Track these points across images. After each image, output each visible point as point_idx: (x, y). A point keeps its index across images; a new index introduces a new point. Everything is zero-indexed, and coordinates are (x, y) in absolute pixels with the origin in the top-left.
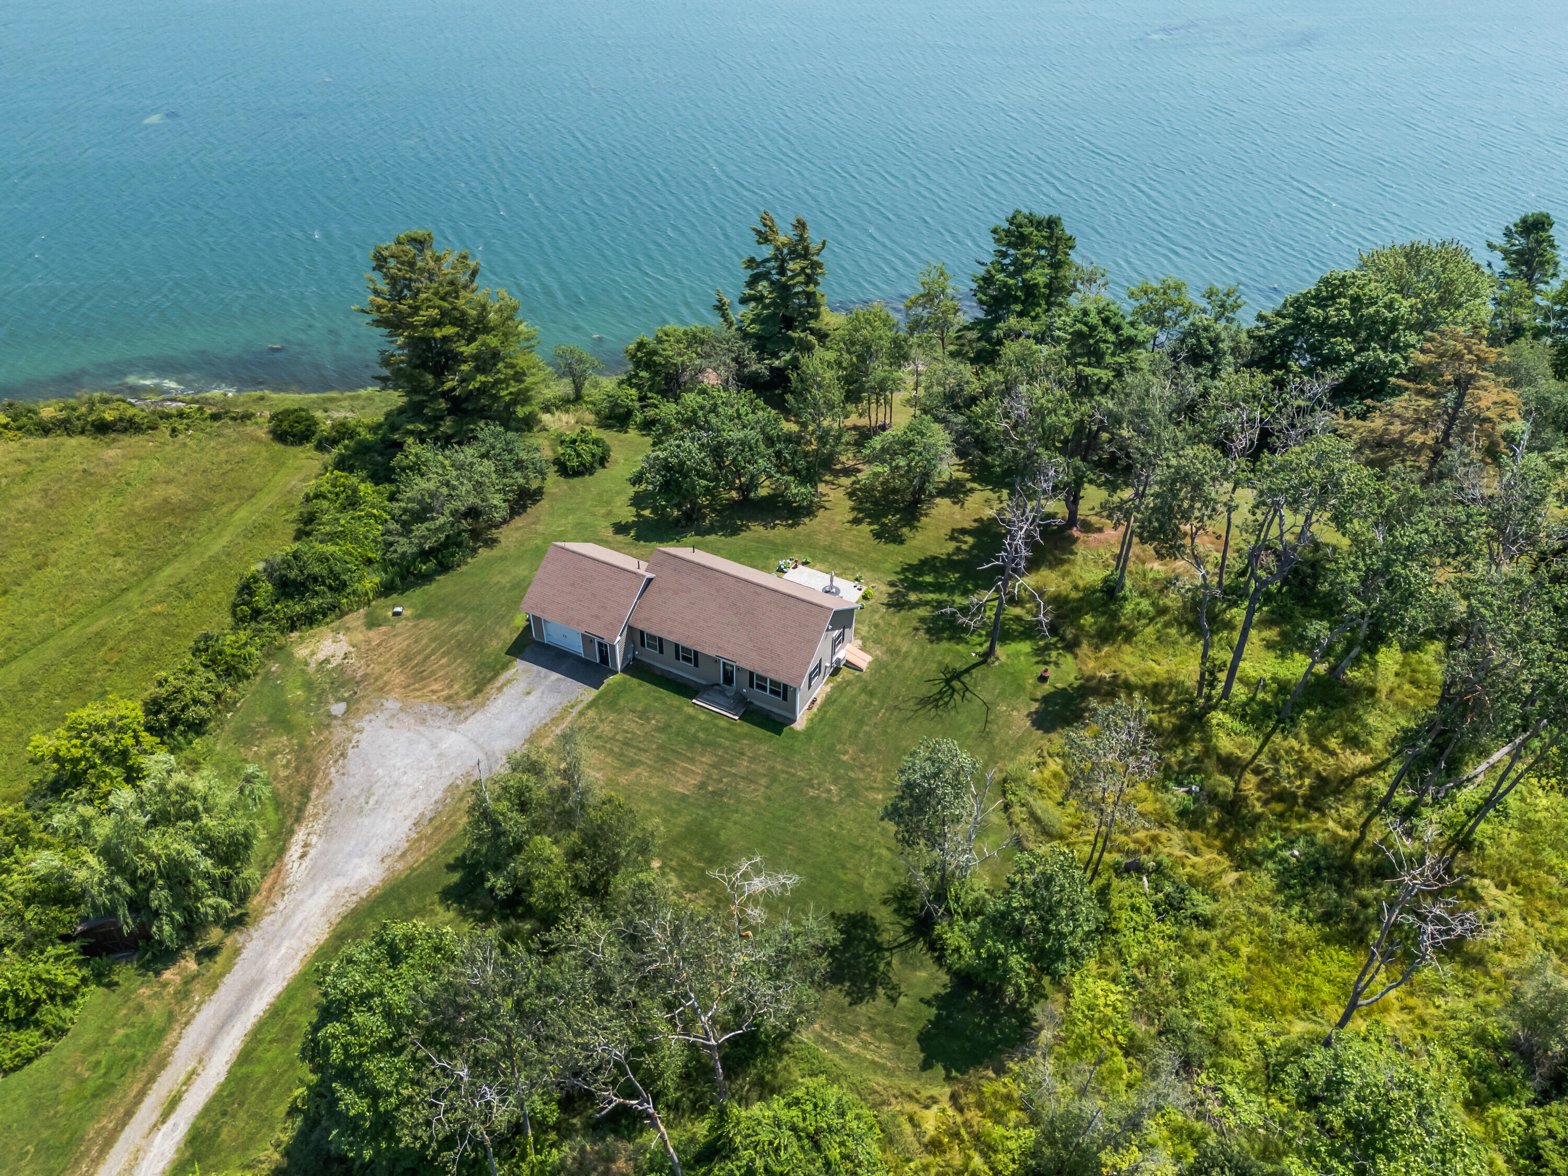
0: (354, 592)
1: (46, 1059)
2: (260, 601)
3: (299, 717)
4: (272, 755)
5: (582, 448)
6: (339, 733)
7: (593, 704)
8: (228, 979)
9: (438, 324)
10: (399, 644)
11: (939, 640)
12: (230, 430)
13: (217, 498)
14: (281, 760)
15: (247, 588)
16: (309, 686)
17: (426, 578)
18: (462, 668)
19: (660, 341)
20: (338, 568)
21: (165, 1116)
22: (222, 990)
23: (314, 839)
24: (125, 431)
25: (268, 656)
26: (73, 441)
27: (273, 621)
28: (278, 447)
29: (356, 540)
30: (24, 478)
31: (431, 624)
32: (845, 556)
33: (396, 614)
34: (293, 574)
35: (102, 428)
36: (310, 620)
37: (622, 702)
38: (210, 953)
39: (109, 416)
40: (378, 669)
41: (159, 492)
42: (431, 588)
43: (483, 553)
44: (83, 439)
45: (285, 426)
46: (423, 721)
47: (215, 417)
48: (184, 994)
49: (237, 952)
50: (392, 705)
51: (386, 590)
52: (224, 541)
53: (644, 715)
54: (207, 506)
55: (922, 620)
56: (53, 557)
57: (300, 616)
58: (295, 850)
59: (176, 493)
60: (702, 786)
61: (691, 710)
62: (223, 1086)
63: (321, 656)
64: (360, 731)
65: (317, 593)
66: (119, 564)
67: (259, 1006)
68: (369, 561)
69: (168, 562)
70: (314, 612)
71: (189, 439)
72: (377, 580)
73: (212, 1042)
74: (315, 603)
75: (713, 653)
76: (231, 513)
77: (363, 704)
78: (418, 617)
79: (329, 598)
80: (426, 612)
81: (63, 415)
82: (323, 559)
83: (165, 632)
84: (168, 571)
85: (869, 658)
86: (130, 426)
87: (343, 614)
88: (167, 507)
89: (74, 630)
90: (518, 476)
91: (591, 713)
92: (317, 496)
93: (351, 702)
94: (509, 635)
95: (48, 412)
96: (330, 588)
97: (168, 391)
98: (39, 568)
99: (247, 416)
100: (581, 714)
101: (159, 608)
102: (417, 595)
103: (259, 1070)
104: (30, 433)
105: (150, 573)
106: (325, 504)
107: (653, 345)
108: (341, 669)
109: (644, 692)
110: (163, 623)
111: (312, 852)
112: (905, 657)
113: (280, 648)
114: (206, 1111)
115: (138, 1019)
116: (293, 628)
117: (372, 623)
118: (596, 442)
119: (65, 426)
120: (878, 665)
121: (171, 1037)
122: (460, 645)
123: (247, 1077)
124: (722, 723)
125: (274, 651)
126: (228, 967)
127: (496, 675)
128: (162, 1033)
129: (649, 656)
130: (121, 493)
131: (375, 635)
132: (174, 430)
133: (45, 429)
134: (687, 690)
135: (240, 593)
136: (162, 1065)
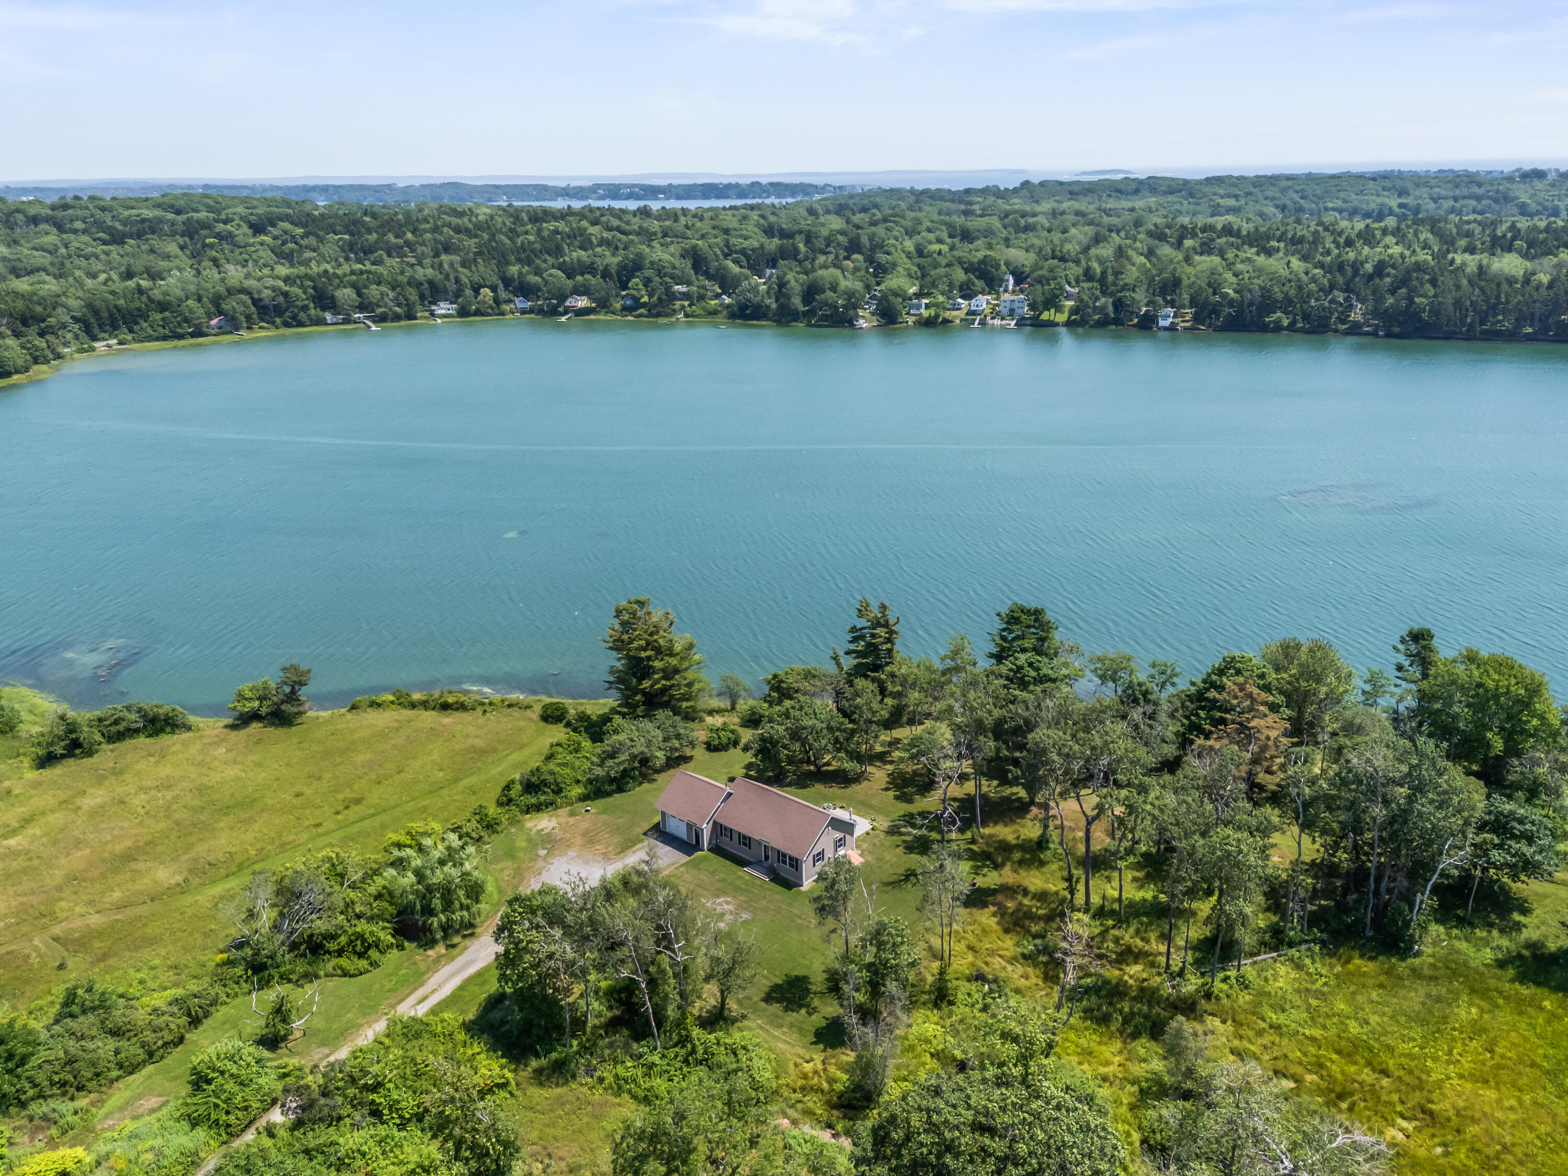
0: (566, 797)
1: (368, 975)
2: (513, 793)
3: (521, 854)
4: (502, 870)
5: (722, 733)
6: (540, 863)
7: (684, 865)
8: (459, 958)
9: (645, 650)
10: (585, 825)
11: (911, 852)
12: (516, 713)
13: (501, 747)
14: (506, 872)
15: (508, 787)
16: (529, 840)
17: (609, 794)
18: (616, 839)
19: (787, 673)
20: (559, 780)
21: (419, 1003)
22: (456, 961)
24: (457, 709)
25: (511, 824)
26: (428, 714)
27: (517, 806)
28: (543, 724)
29: (573, 768)
30: (398, 730)
31: (605, 817)
32: (871, 807)
33: (587, 811)
34: (534, 779)
35: (445, 707)
36: (538, 808)
37: (702, 865)
38: (454, 946)
39: (451, 700)
40: (569, 836)
41: (470, 742)
42: (609, 800)
43: (646, 785)
44: (433, 713)
45: (549, 712)
46: (587, 863)
47: (510, 706)
48: (438, 960)
49: (466, 948)
50: (572, 853)
51: (584, 798)
52: (500, 769)
53: (713, 873)
54: (495, 750)
55: (904, 841)
56: (407, 769)
57: (533, 805)
59: (480, 743)
61: (741, 874)
62: (448, 997)
63: (539, 827)
64: (552, 864)
65: (545, 793)
66: (441, 774)
67: (472, 970)
68: (578, 782)
69: (467, 776)
70: (541, 804)
71: (492, 716)
72: (580, 791)
73: (447, 980)
74: (543, 798)
75: (757, 838)
76: (507, 755)
77: (557, 852)
78: (599, 813)
79: (551, 797)
80: (604, 811)
81: (425, 698)
82: (552, 773)
83: (459, 809)
84: (466, 781)
85: (861, 860)
86: (461, 707)
87: (557, 808)
88: (473, 749)
89: (411, 804)
90: (676, 744)
91: (682, 869)
92: (557, 745)
93: (550, 850)
94: (646, 826)
95: (416, 696)
96: (553, 791)
97: (485, 694)
98: (398, 773)
99: (528, 707)
100: (677, 868)
101: (458, 797)
102: (601, 802)
103: (466, 994)
104: (405, 707)
105: (457, 780)
106: (561, 750)
107: (783, 677)
108: (549, 834)
109: (718, 862)
110: (458, 804)
112: (886, 863)
113: (519, 821)
114: (439, 1004)
115: (414, 967)
116: (527, 812)
117: (572, 814)
118: (732, 732)
119: (425, 705)
120: (866, 864)
121: (428, 975)
122: (618, 828)
123: (460, 996)
124: (758, 882)
125: (513, 822)
126: (461, 953)
127: (635, 844)
128: (424, 974)
129: (725, 843)
130: (449, 740)
131: (572, 820)
132: (485, 711)
133: (413, 706)
134: (741, 862)
135: (503, 790)
136: (422, 985)
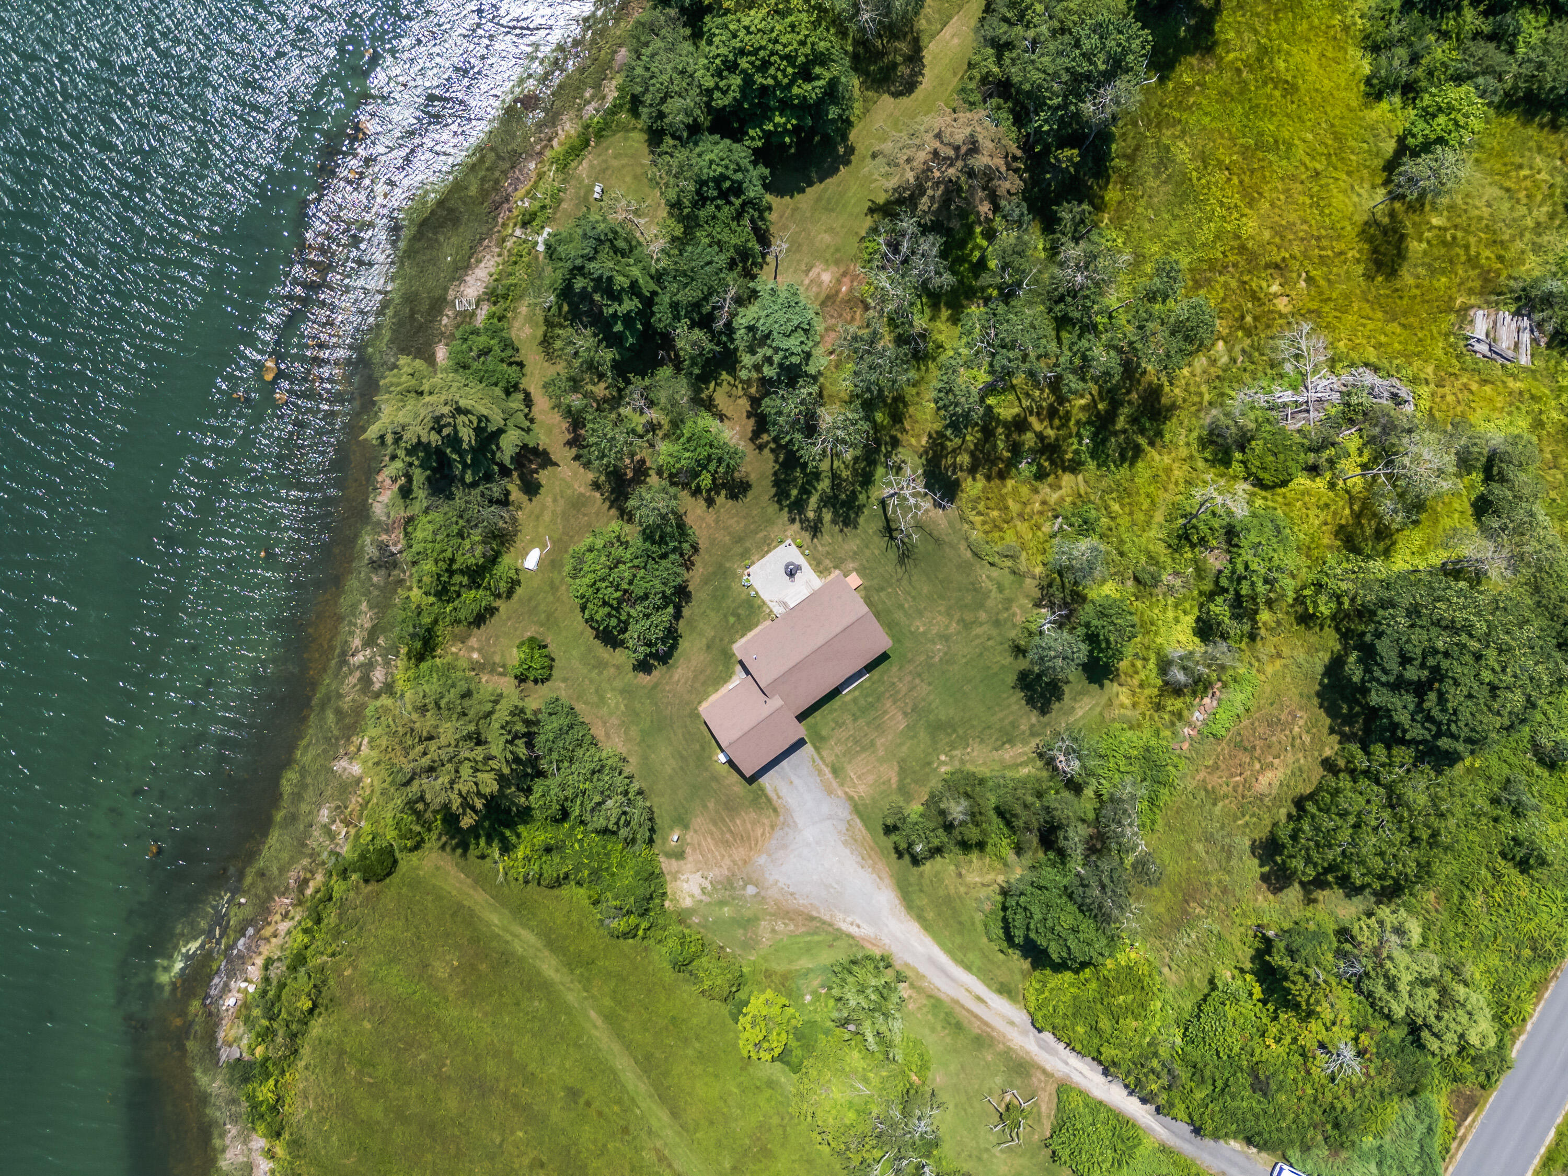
3: (748, 913)
7: (817, 749)
8: (921, 971)
10: (709, 845)
11: (855, 522)
14: (780, 927)
16: (720, 903)
18: (750, 814)
22: (927, 973)
23: (849, 919)
25: (682, 922)
31: (697, 821)
33: (677, 840)
37: (823, 733)
40: (727, 862)
46: (785, 846)
48: (920, 990)
49: (906, 964)
50: (762, 860)
55: (833, 521)
58: (853, 930)
60: (905, 714)
61: (849, 698)
63: (697, 892)
64: (776, 882)
73: (953, 980)
77: (754, 876)
78: (687, 828)
80: (682, 824)
85: (854, 575)
87: (663, 872)
91: (824, 752)
93: (748, 882)
94: (737, 782)
100: (822, 758)
108: (714, 883)
109: (823, 718)
111: (858, 921)
112: (862, 552)
113: (678, 914)
117: (678, 856)
120: (861, 571)
121: (942, 996)
122: (728, 810)
124: (868, 684)
125: (679, 919)
126: (913, 970)
127: (766, 795)
131: (693, 857)
134: (833, 694)
